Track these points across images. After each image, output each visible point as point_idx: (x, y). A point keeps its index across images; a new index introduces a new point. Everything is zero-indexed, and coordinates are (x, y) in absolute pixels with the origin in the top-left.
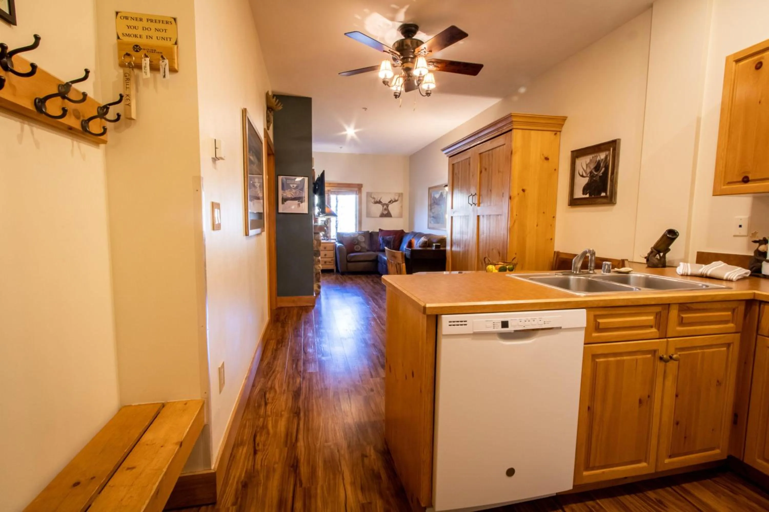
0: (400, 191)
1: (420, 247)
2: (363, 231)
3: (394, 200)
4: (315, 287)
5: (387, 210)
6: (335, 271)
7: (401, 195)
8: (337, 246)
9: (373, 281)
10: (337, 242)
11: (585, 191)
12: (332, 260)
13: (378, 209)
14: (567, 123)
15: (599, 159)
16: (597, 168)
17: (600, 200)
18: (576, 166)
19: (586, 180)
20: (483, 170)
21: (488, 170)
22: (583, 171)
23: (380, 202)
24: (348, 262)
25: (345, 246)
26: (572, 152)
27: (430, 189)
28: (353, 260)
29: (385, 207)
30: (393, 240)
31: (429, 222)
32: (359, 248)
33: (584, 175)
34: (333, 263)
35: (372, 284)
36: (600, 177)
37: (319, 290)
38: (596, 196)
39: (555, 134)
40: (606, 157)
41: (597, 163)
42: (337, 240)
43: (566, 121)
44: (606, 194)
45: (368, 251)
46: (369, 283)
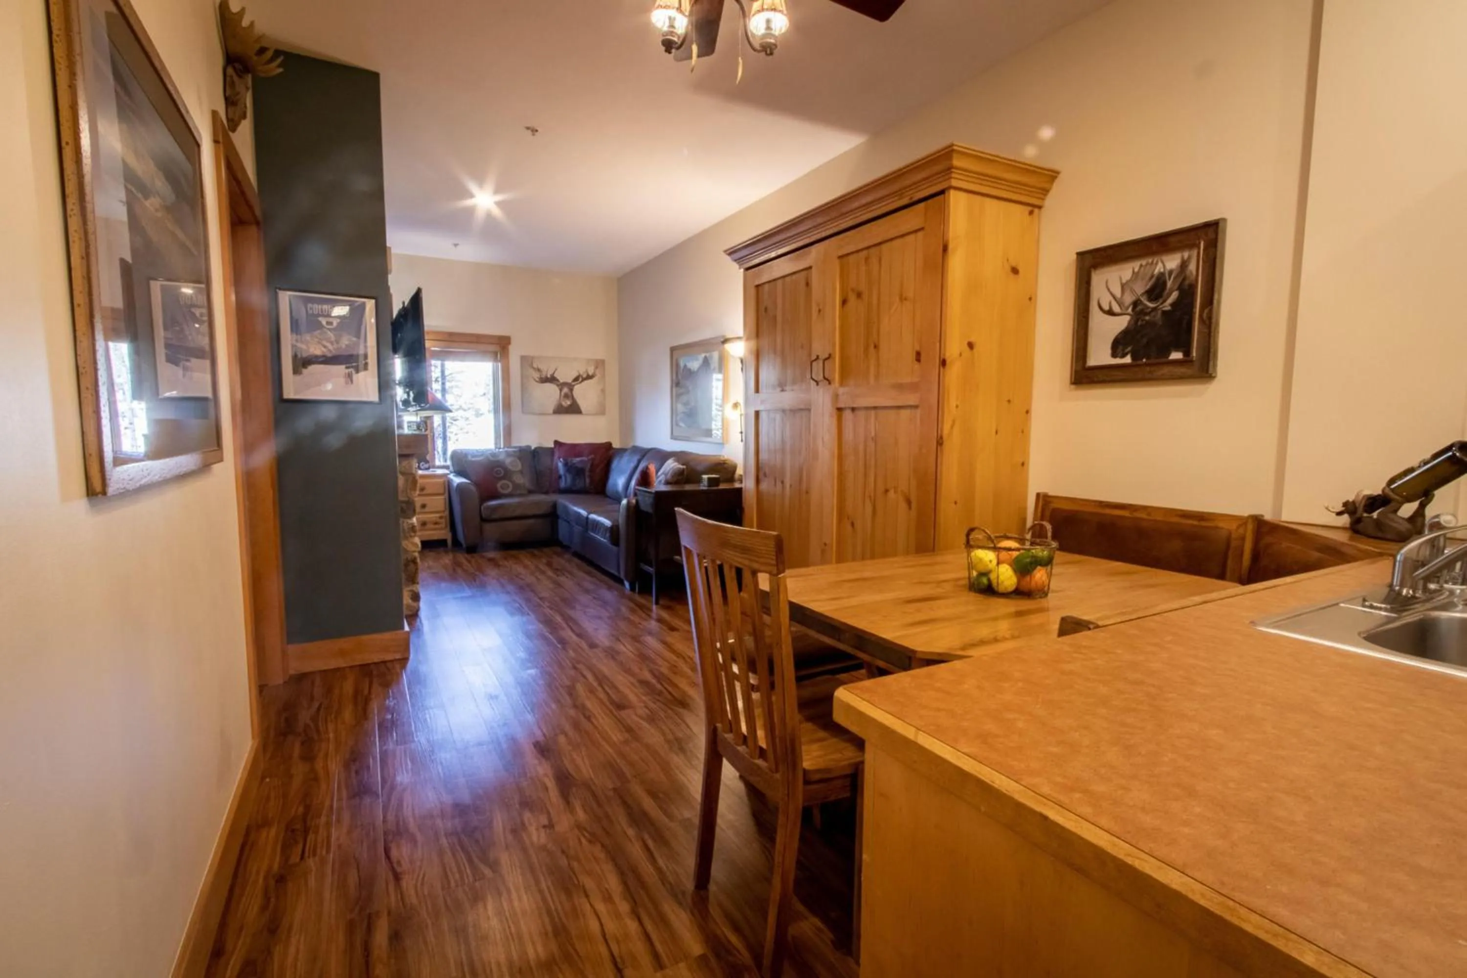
0: (599, 356)
1: (667, 483)
2: (515, 447)
3: (585, 376)
4: (407, 600)
5: (571, 398)
6: (449, 542)
7: (600, 364)
8: (455, 485)
9: (549, 564)
10: (451, 472)
11: (1121, 347)
12: (441, 518)
13: (550, 394)
14: (1056, 188)
15: (1162, 270)
16: (1157, 290)
17: (1166, 370)
18: (1092, 288)
19: (1121, 323)
20: (852, 298)
21: (865, 296)
22: (1111, 298)
23: (552, 380)
24: (484, 520)
25: (476, 484)
26: (1080, 255)
27: (673, 350)
28: (495, 516)
29: (566, 390)
30: (589, 466)
31: (674, 424)
32: (508, 487)
33: (1116, 308)
34: (445, 523)
35: (550, 573)
36: (1164, 313)
37: (415, 604)
38: (1152, 361)
39: (1031, 213)
40: (1184, 265)
41: (1154, 280)
42: (451, 468)
43: (1057, 181)
44: (1187, 353)
45: (530, 492)
46: (543, 572)
